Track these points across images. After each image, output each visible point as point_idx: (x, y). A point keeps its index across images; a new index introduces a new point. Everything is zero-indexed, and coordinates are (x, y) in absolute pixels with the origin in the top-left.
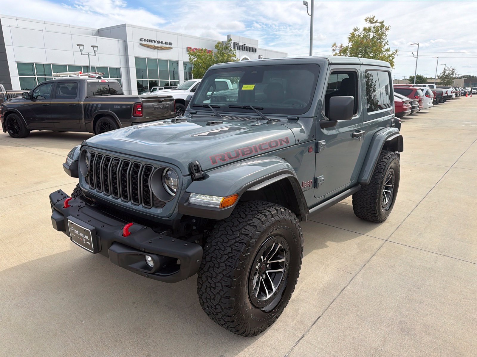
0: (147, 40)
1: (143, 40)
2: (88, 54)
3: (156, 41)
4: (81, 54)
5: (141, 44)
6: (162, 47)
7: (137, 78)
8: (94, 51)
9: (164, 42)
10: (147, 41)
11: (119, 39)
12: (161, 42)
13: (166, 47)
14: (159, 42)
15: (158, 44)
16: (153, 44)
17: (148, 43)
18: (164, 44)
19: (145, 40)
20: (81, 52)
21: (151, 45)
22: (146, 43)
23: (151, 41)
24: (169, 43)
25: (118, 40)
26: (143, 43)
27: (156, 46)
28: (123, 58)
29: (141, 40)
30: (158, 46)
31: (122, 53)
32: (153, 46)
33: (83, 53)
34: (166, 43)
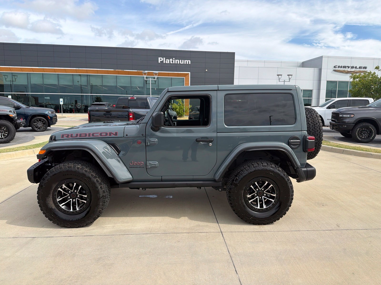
0: (341, 66)
1: (337, 67)
2: (284, 80)
3: (350, 66)
4: (279, 81)
5: (335, 71)
6: (356, 71)
7: (326, 98)
8: (289, 78)
9: (358, 67)
10: (341, 68)
11: (316, 68)
12: (355, 67)
13: (360, 71)
14: (352, 67)
15: (351, 69)
16: (347, 69)
17: (342, 69)
18: (358, 68)
19: (339, 67)
20: (279, 80)
21: (344, 71)
22: (340, 69)
23: (345, 67)
24: (364, 67)
25: (314, 68)
26: (336, 69)
27: (349, 70)
28: (316, 82)
29: (335, 67)
30: (351, 70)
31: (316, 78)
32: (346, 71)
33: (280, 80)
34: (360, 68)
